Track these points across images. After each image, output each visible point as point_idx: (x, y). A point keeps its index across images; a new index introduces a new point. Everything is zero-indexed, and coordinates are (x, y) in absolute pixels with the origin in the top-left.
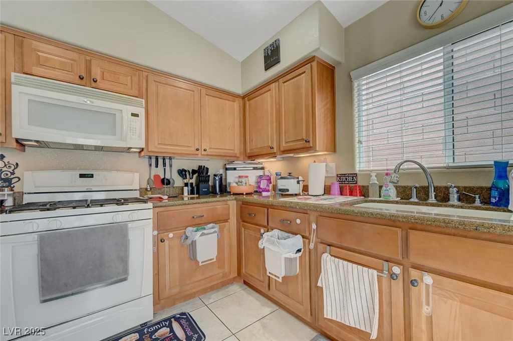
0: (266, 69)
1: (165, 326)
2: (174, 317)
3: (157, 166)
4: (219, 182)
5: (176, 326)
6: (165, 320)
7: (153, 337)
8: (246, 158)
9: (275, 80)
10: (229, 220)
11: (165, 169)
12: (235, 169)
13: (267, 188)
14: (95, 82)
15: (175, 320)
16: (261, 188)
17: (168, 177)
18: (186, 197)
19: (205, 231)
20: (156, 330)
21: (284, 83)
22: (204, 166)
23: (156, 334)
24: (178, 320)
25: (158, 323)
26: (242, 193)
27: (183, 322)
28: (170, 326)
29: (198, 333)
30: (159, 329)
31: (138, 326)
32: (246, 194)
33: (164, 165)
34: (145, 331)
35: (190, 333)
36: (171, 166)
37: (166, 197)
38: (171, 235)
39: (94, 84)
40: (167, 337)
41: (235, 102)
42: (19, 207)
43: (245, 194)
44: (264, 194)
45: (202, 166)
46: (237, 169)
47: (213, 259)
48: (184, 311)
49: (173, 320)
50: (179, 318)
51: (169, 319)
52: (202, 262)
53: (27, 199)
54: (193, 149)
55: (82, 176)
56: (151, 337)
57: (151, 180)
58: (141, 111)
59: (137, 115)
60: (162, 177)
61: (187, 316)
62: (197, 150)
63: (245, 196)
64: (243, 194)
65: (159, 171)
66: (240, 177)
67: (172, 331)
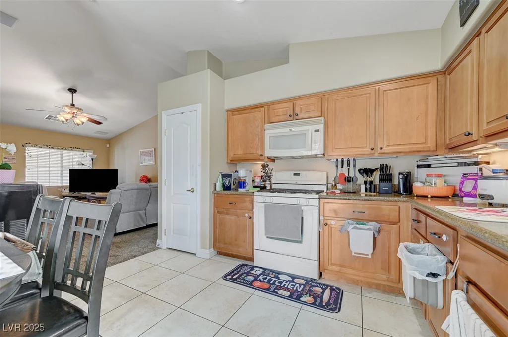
0: (463, 25)
1: (322, 288)
2: (331, 287)
3: (342, 166)
4: (403, 181)
5: (327, 292)
6: (324, 285)
7: (311, 289)
8: (447, 151)
9: (477, 34)
10: (399, 224)
11: (349, 169)
12: (429, 166)
13: (473, 192)
14: (297, 115)
15: (330, 289)
16: (463, 192)
17: (352, 175)
18: (363, 193)
19: (359, 226)
20: (315, 287)
21: (487, 32)
22: (387, 164)
23: (314, 288)
24: (332, 289)
25: (320, 284)
26: (426, 195)
27: (334, 293)
28: (324, 290)
29: (337, 306)
30: (318, 287)
31: (308, 278)
32: (432, 197)
33: (349, 165)
34: (310, 283)
35: (332, 301)
36: (354, 166)
37: (339, 192)
38: (333, 222)
39: (296, 117)
40: (317, 294)
41: (429, 83)
42: (272, 190)
43: (429, 196)
44: (466, 200)
45: (383, 164)
46: (432, 166)
47: (368, 255)
48: (340, 288)
49: (329, 288)
50: (334, 289)
51: (327, 286)
52: (355, 253)
53: (274, 187)
54: (368, 150)
55: (295, 175)
56: (310, 288)
57: (337, 178)
58: (321, 127)
59: (318, 131)
60: (347, 175)
61: (340, 292)
62: (372, 149)
63: (429, 200)
64: (426, 197)
65: (344, 171)
66: (428, 176)
67: (323, 293)
